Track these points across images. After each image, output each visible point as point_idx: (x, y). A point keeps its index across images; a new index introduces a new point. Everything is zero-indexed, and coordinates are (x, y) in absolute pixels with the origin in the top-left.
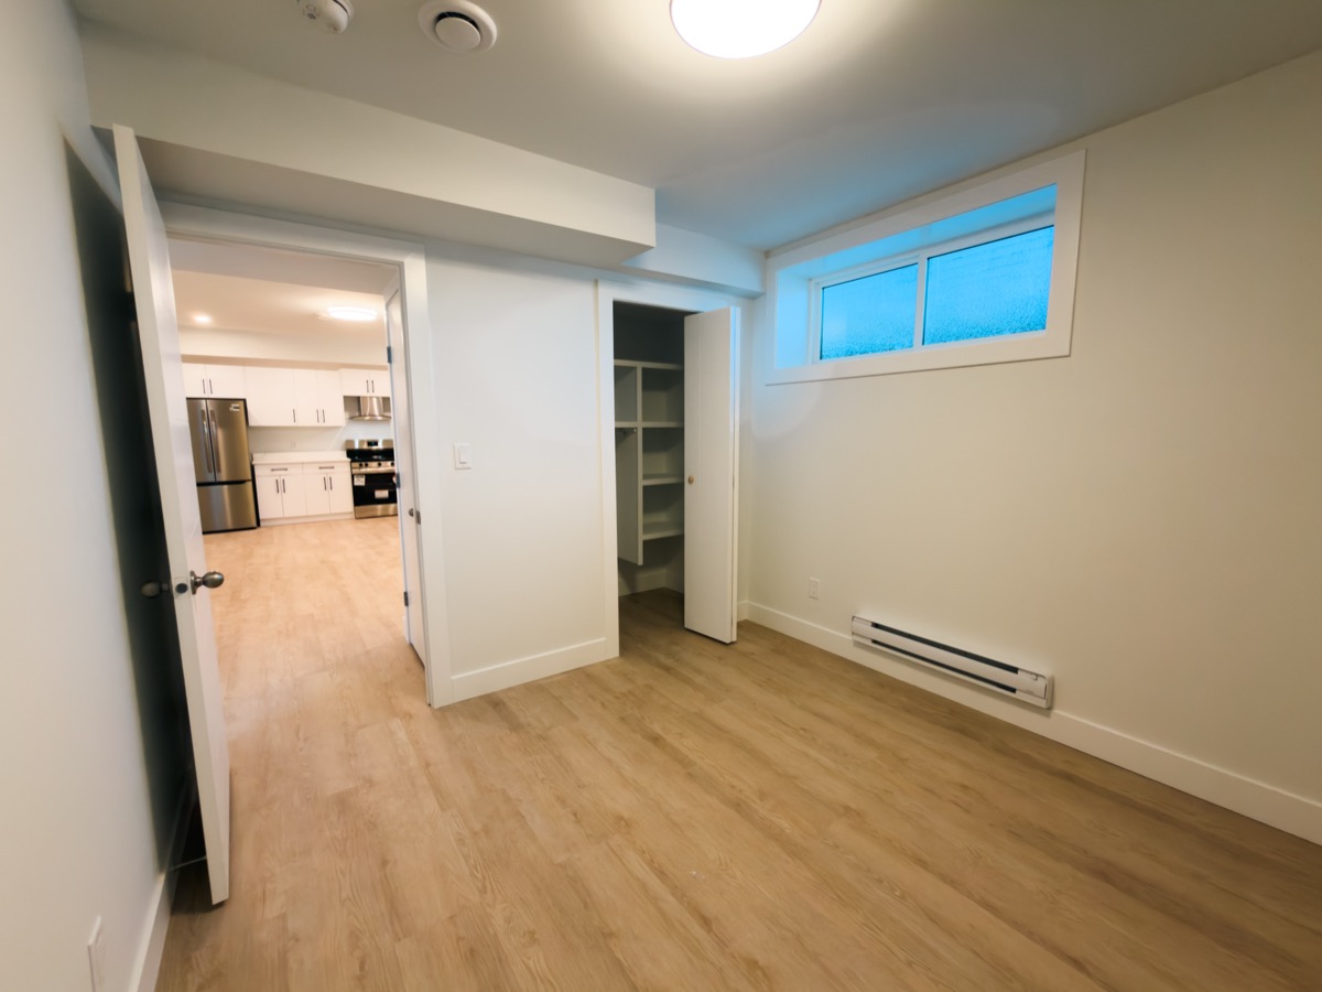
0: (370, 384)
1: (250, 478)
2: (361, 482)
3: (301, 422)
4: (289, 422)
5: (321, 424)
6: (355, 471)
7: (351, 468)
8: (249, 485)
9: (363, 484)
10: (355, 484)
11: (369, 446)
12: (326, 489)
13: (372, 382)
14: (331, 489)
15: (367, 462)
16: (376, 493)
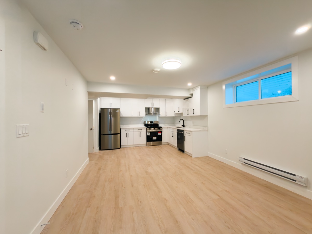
1: (120, 133)
2: (149, 134)
3: (134, 115)
4: (130, 115)
5: (139, 116)
6: (148, 131)
7: (147, 130)
8: (119, 135)
9: (150, 135)
10: (147, 135)
11: (150, 123)
12: (139, 136)
13: (153, 103)
14: (141, 136)
15: (151, 128)
16: (153, 138)
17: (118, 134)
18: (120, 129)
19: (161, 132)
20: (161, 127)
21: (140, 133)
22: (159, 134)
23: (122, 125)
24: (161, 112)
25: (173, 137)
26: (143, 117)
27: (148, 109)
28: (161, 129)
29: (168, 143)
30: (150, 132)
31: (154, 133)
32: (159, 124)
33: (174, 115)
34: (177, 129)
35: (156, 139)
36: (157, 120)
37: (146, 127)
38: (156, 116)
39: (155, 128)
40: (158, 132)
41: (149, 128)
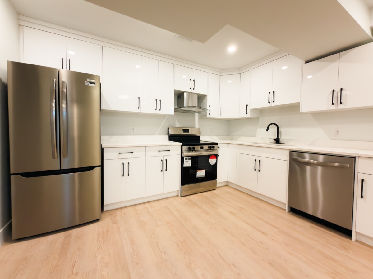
0: (192, 81)
1: (99, 164)
5: (158, 112)
6: (185, 154)
7: (182, 151)
8: (97, 170)
9: (189, 165)
10: (184, 166)
11: (183, 132)
12: (162, 171)
13: (194, 80)
14: (166, 170)
15: (194, 146)
16: (197, 173)
17: (92, 168)
18: (102, 150)
19: (216, 156)
20: (217, 144)
21: (164, 162)
22: (212, 161)
23: (108, 137)
24: (210, 106)
25: (259, 171)
26: (167, 116)
27: (180, 96)
28: (216, 150)
29: (227, 182)
30: (191, 158)
31: (199, 159)
32: (200, 136)
33: (247, 114)
34: (288, 150)
35: (204, 176)
36: (197, 126)
37: (181, 144)
38: (194, 116)
39: (203, 146)
40: (209, 156)
41: (189, 146)
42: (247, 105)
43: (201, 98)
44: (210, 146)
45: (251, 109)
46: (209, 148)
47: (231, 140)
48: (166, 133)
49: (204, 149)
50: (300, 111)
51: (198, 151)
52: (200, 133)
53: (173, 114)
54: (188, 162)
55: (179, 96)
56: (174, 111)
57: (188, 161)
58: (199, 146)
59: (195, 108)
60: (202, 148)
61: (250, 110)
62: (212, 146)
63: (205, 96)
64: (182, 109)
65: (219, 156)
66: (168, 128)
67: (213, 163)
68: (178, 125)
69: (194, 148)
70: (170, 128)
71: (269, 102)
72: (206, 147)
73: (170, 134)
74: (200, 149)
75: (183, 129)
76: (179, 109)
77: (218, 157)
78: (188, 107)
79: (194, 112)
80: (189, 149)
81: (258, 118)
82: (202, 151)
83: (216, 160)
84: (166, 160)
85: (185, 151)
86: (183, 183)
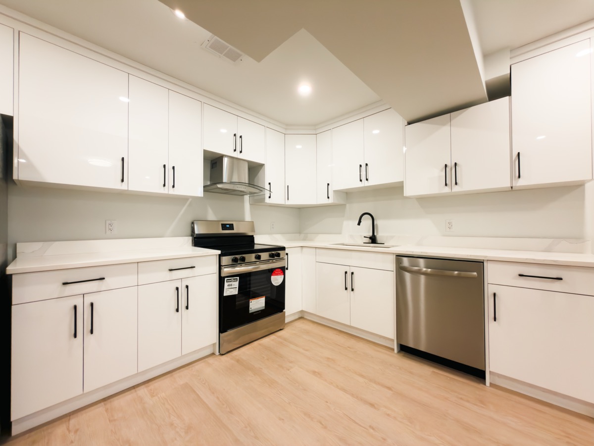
0: (238, 138)
2: (231, 289)
3: (135, 184)
5: (169, 191)
7: (220, 266)
10: (225, 294)
11: (223, 229)
12: (177, 310)
13: (241, 137)
14: (187, 308)
15: (244, 255)
16: (250, 304)
19: (283, 270)
20: (283, 249)
21: (183, 291)
22: (276, 280)
24: (270, 184)
25: (353, 290)
26: (190, 200)
27: (216, 163)
28: (283, 259)
29: (302, 312)
30: (238, 278)
31: (252, 278)
32: (254, 236)
33: (328, 198)
34: (393, 253)
35: (264, 308)
36: (248, 218)
37: (219, 252)
38: (243, 201)
39: (259, 254)
40: (271, 272)
41: (234, 256)
42: (328, 184)
43: (255, 169)
44: (273, 254)
45: (334, 191)
46: (272, 256)
47: (304, 239)
48: (189, 231)
49: (262, 259)
50: (405, 195)
51: (250, 263)
52: (253, 230)
53: (202, 196)
54: (233, 287)
55: (213, 163)
56: (204, 191)
57: (233, 283)
58: (254, 255)
59: (245, 187)
60: (258, 257)
61: (332, 191)
62: (276, 252)
63: (262, 165)
64: (219, 186)
65: (287, 269)
66: (193, 223)
67: (278, 283)
68: (211, 216)
69: (243, 259)
70: (195, 222)
71: (361, 181)
72: (265, 256)
73: (197, 234)
74: (254, 259)
75: (222, 225)
76: (214, 186)
77: (286, 271)
78: (231, 183)
79: (242, 194)
80: (235, 260)
81: (345, 205)
82: (258, 263)
83: (283, 276)
84: (187, 287)
85: (227, 266)
86: (223, 328)
